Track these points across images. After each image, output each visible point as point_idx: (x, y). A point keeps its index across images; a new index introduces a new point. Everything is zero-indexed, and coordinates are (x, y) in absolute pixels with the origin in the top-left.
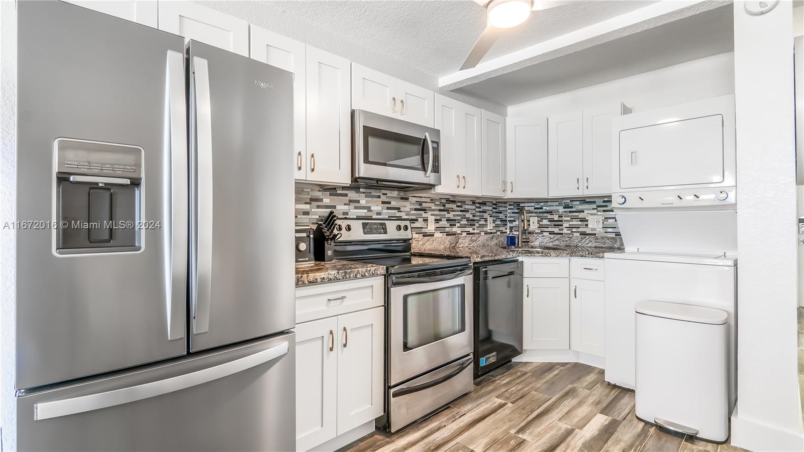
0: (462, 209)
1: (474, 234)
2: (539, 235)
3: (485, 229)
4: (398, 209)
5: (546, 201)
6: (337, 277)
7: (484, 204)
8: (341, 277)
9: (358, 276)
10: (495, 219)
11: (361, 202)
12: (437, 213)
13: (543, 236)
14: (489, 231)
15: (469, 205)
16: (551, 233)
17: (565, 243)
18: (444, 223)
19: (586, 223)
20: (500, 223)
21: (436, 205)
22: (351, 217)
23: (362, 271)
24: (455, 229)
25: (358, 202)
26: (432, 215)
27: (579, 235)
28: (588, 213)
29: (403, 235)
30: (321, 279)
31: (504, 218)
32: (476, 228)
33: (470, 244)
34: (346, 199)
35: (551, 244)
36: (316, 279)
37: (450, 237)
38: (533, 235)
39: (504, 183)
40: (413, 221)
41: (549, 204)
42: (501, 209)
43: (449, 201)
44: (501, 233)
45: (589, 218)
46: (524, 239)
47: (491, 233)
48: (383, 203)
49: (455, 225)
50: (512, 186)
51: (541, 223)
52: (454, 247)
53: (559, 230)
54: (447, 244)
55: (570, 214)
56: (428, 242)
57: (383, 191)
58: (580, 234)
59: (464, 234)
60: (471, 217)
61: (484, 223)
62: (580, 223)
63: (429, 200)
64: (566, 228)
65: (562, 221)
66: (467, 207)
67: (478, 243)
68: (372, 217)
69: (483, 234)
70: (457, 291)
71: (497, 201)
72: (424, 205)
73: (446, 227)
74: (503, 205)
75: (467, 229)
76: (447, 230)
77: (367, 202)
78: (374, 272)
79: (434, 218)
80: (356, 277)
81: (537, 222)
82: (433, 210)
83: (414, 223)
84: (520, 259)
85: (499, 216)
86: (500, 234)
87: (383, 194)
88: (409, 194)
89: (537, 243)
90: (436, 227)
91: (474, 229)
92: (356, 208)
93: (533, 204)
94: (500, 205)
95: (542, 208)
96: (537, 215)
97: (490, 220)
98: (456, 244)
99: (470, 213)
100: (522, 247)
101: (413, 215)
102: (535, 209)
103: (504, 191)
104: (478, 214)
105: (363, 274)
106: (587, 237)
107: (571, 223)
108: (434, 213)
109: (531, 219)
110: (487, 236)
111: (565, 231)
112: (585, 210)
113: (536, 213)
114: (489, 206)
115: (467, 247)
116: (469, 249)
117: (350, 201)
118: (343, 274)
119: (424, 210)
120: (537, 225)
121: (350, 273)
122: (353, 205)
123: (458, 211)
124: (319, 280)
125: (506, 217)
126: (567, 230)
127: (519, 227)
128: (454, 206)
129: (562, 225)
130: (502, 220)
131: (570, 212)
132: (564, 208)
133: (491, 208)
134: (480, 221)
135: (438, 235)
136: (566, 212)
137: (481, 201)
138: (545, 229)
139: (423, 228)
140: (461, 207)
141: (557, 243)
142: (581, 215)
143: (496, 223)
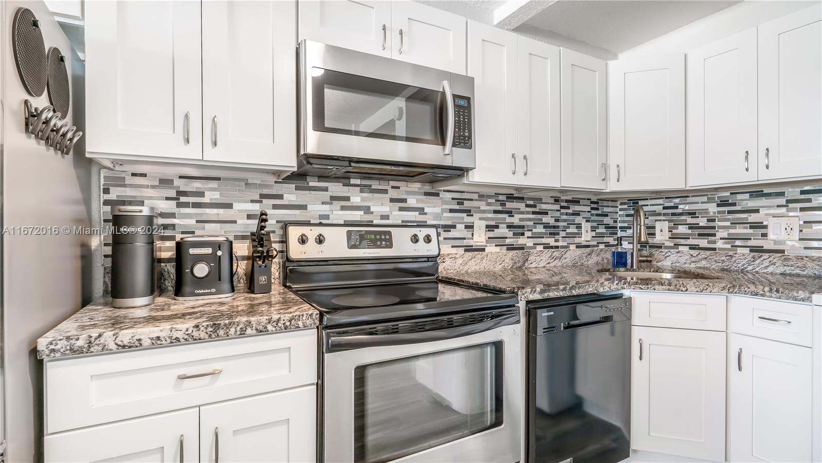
0: (537, 210)
1: (557, 247)
2: (672, 251)
3: (577, 240)
4: (421, 211)
5: (683, 195)
6: (196, 334)
7: (576, 202)
8: (203, 335)
9: (249, 331)
10: (595, 224)
11: (353, 199)
12: (491, 215)
13: (678, 252)
14: (584, 243)
15: (549, 203)
16: (692, 247)
17: (720, 264)
18: (503, 231)
19: (764, 231)
20: (604, 231)
21: (489, 204)
22: (335, 222)
23: (259, 323)
24: (521, 241)
25: (347, 199)
26: (481, 219)
27: (748, 252)
28: (766, 214)
29: (422, 249)
30: (152, 339)
31: (611, 223)
32: (560, 239)
33: (549, 263)
34: (326, 196)
35: (693, 265)
36: (139, 340)
37: (512, 253)
38: (661, 250)
39: (605, 167)
40: (448, 228)
41: (690, 200)
42: (606, 210)
43: (511, 198)
44: (606, 246)
45: (770, 222)
46: (641, 256)
47: (588, 246)
48: (393, 200)
49: (523, 234)
50: (619, 172)
51: (674, 231)
52: (520, 267)
53: (709, 242)
54: (508, 263)
55: (730, 216)
56: (473, 260)
57: (393, 183)
58: (751, 251)
59: (540, 248)
60: (552, 222)
61: (576, 231)
62: (751, 231)
63: (476, 196)
64: (721, 239)
65: (714, 228)
66: (544, 207)
67: (564, 261)
68: (372, 221)
69: (573, 247)
70: (489, 352)
71: (599, 197)
72: (467, 204)
73: (506, 238)
74: (610, 204)
75: (544, 241)
76: (508, 241)
77: (363, 199)
78: (288, 324)
79: (484, 223)
80: (243, 334)
81: (667, 230)
82: (484, 212)
83: (450, 231)
84: (627, 293)
85: (603, 221)
86: (604, 247)
87: (393, 187)
88: (441, 187)
89: (667, 263)
90: (489, 238)
91: (557, 241)
92: (343, 208)
93: (661, 201)
94: (605, 203)
95: (677, 207)
96: (668, 218)
97: (586, 226)
98: (525, 263)
99: (549, 216)
100: (639, 268)
101: (448, 218)
102: (664, 208)
103: (604, 180)
104: (564, 217)
105: (261, 328)
106: (766, 256)
107: (732, 231)
108: (485, 215)
109: (658, 226)
110: (579, 252)
111: (720, 244)
112: (761, 209)
113: (665, 215)
114: (584, 205)
115: (544, 267)
116: (549, 270)
117: (333, 198)
118: (210, 329)
119: (468, 212)
120: (667, 235)
121: (228, 326)
122: (337, 204)
123: (528, 213)
124: (146, 342)
125: (615, 222)
126: (725, 243)
127: (633, 237)
128: (521, 206)
129: (714, 235)
130: (608, 227)
131: (729, 212)
132: (718, 205)
133: (588, 209)
134: (569, 228)
135: (491, 249)
136: (723, 212)
137: (570, 198)
138: (682, 241)
139: (465, 239)
140: (534, 206)
141: (703, 263)
142: (753, 218)
143: (598, 231)
